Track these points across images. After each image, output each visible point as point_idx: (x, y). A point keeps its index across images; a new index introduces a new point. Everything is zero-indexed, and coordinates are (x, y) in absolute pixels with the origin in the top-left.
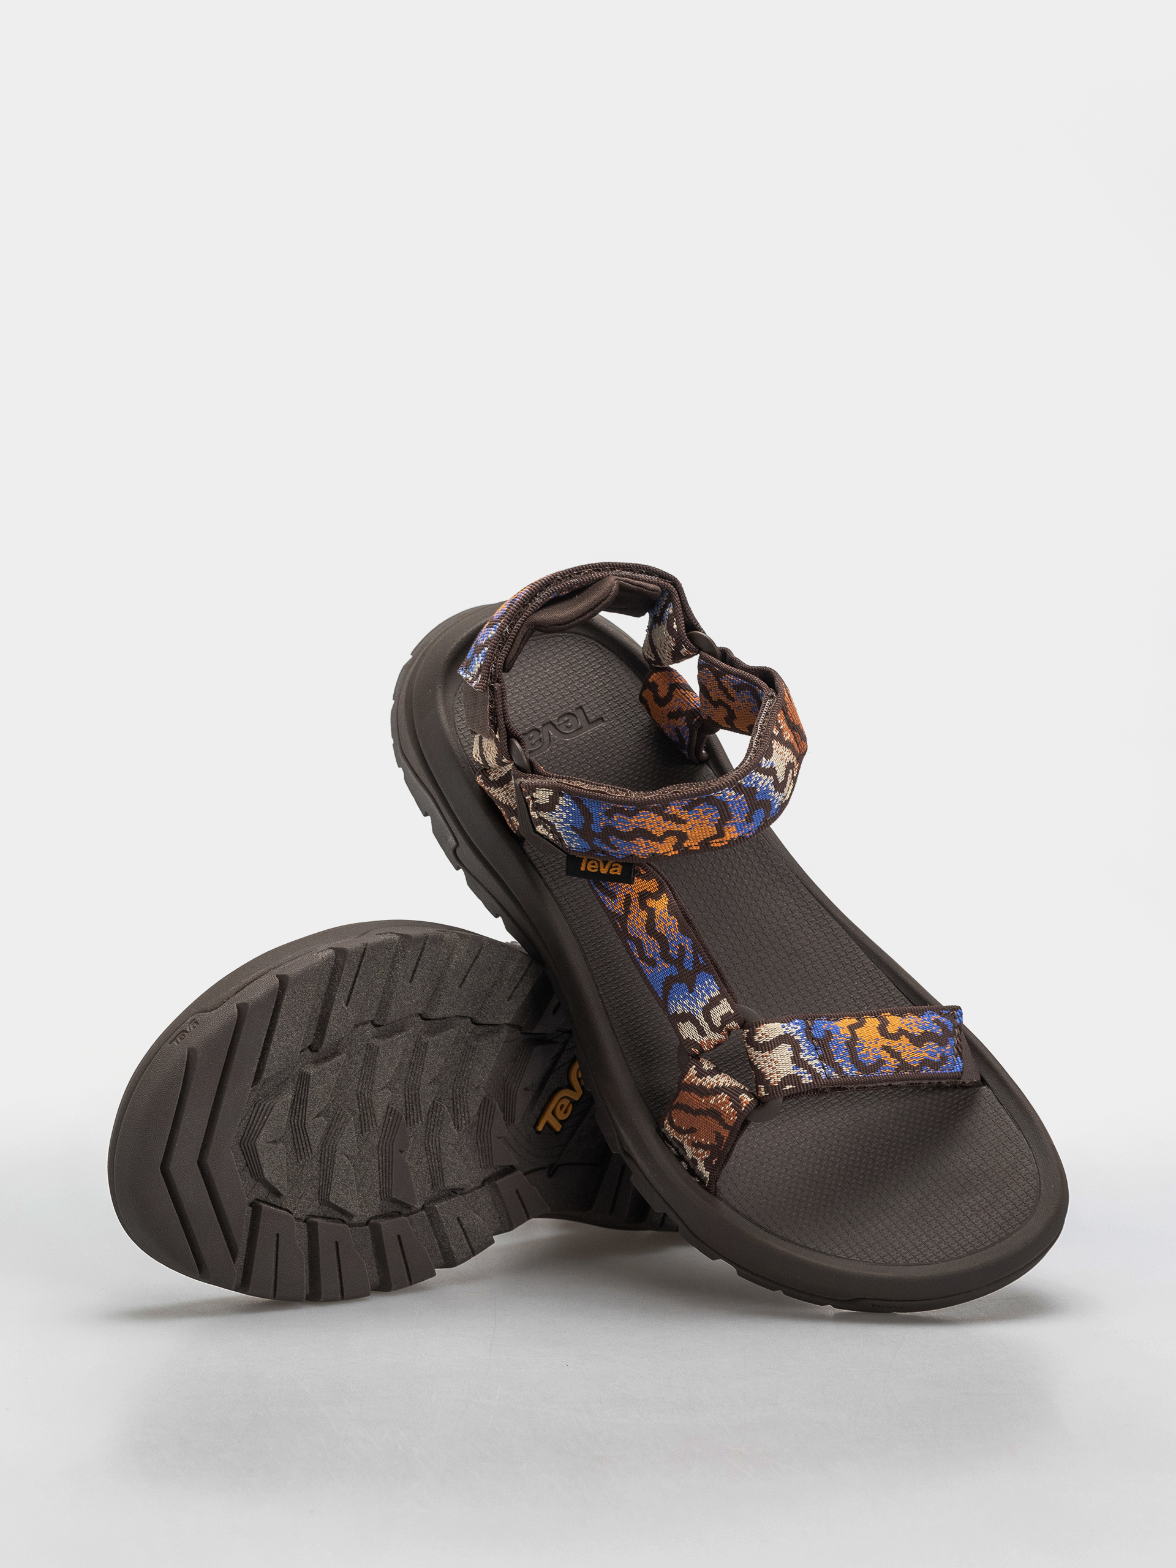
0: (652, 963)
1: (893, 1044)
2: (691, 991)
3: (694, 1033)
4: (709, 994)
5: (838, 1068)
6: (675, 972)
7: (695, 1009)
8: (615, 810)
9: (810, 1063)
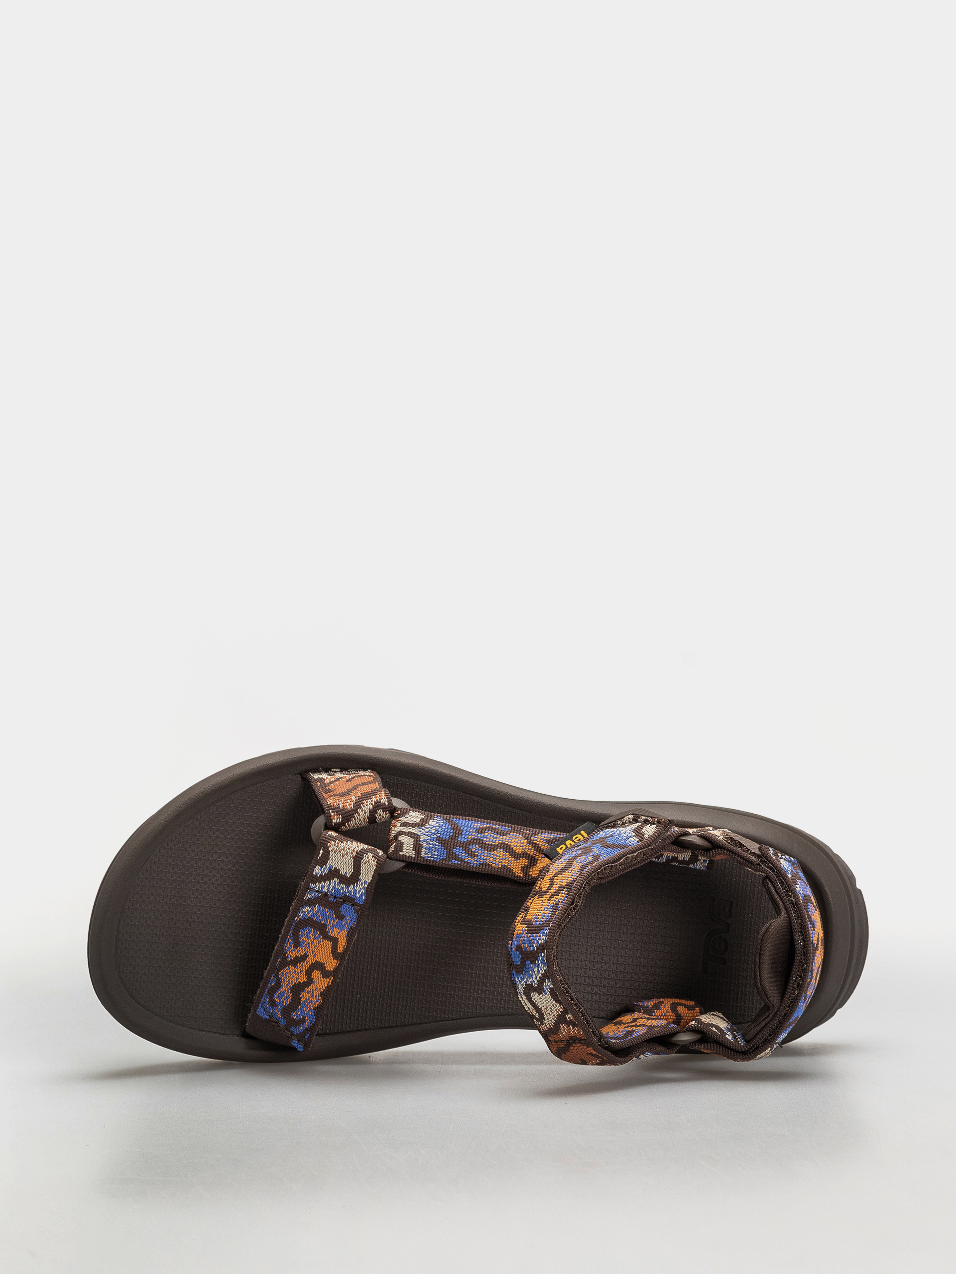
1: (305, 966)
2: (438, 839)
4: (426, 848)
5: (311, 903)
6: (461, 839)
7: (423, 831)
9: (328, 882)
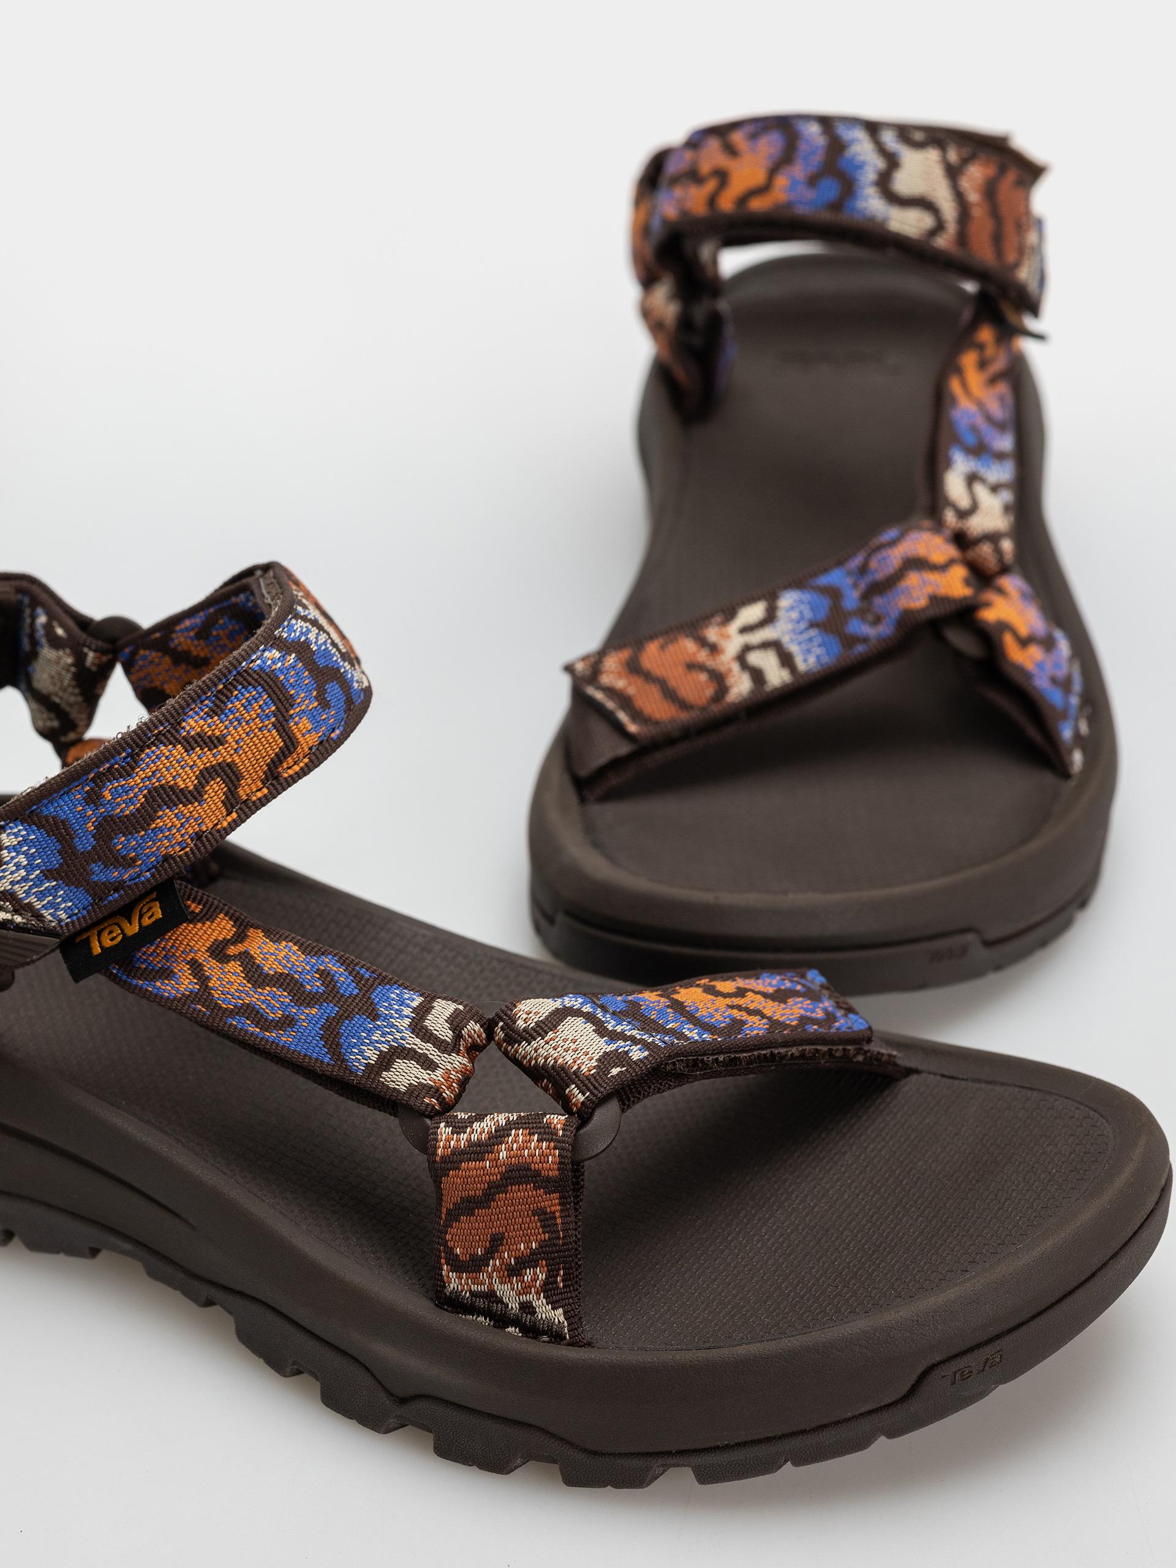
0: (288, 1022)
2: (375, 1016)
3: (415, 1071)
4: (408, 1006)
6: (332, 1010)
7: (398, 1035)
8: (100, 780)
9: (628, 1034)
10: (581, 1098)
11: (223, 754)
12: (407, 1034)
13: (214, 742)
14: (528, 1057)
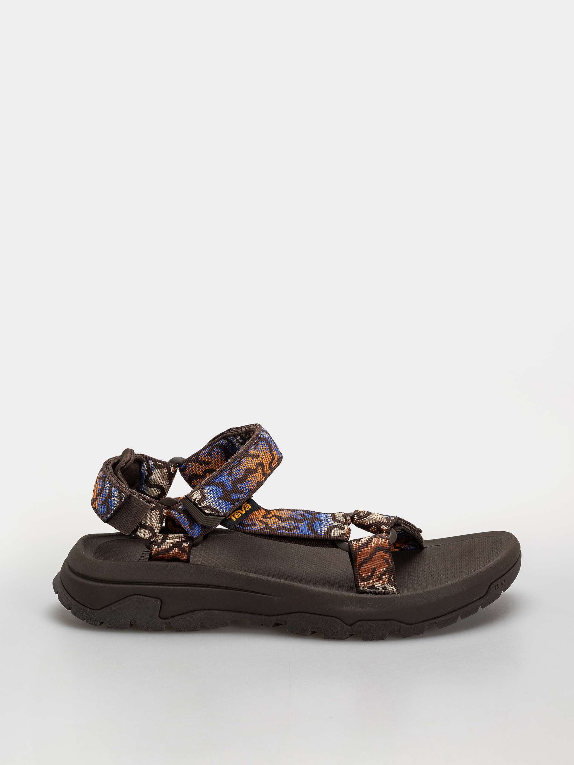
0: (295, 528)
2: (321, 520)
3: (339, 530)
4: (329, 516)
6: (307, 522)
7: (331, 523)
10: (386, 528)
11: (260, 460)
12: (333, 522)
13: (258, 456)
14: (367, 522)
